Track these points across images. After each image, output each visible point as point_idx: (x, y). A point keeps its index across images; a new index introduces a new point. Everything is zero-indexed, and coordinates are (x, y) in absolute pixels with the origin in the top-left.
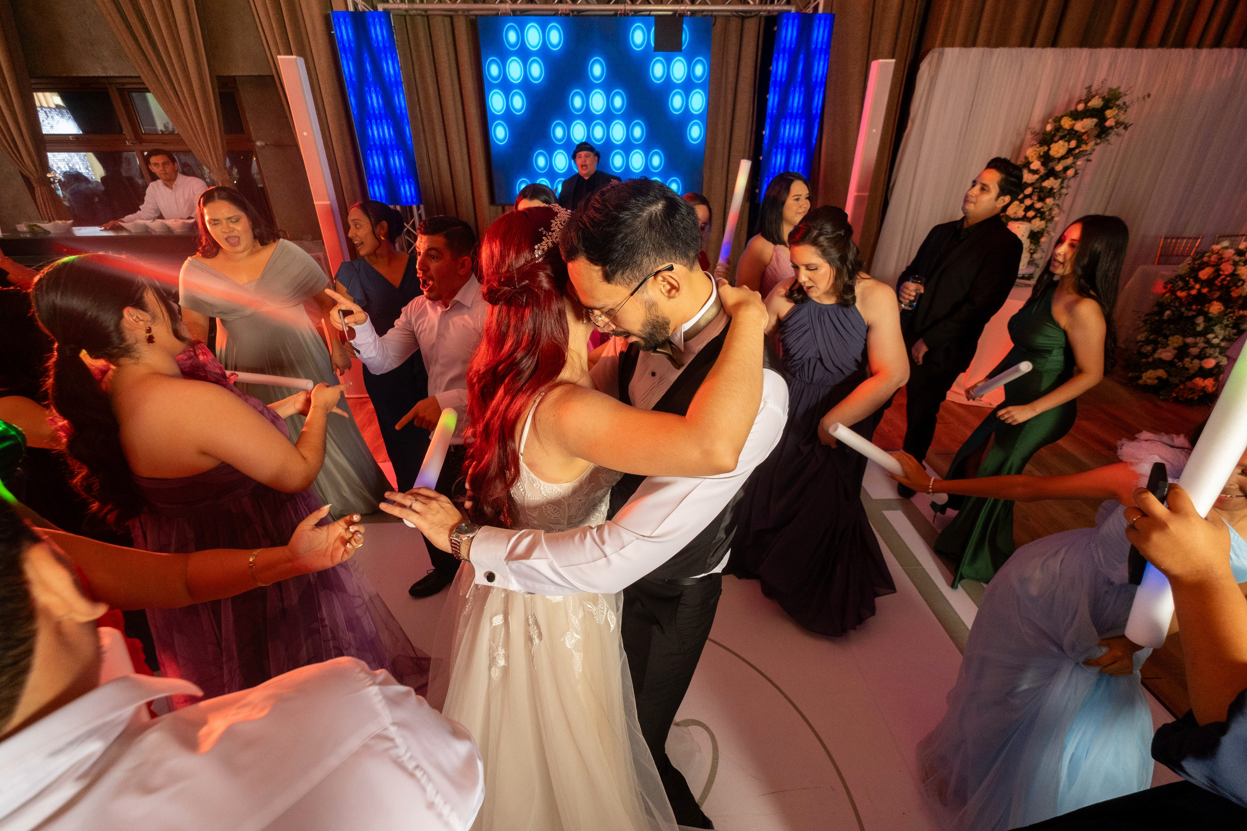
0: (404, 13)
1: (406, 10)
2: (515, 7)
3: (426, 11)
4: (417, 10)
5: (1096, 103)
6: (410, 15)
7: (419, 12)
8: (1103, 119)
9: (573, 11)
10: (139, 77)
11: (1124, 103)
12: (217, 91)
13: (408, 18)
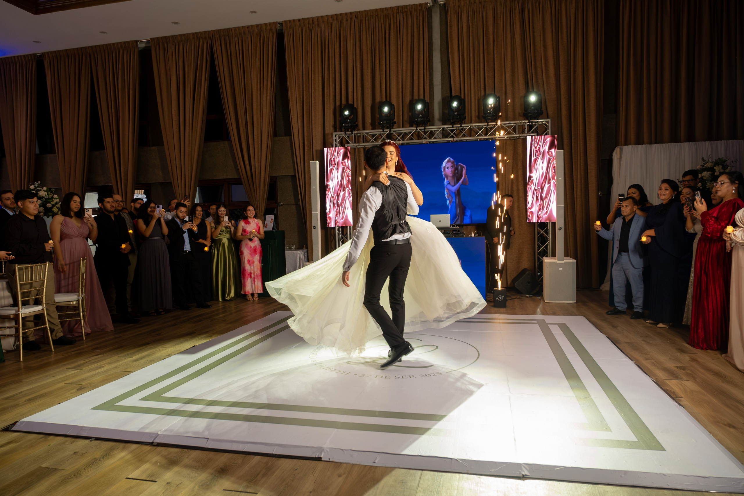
0: (356, 147)
1: (356, 146)
2: (403, 142)
3: (364, 146)
4: (361, 146)
5: (708, 165)
6: (358, 148)
7: (362, 146)
8: (714, 171)
9: (430, 142)
10: (240, 179)
11: (727, 164)
12: (269, 183)
13: (357, 149)
